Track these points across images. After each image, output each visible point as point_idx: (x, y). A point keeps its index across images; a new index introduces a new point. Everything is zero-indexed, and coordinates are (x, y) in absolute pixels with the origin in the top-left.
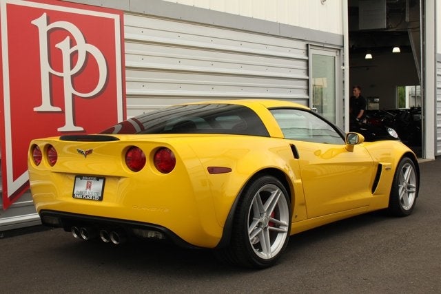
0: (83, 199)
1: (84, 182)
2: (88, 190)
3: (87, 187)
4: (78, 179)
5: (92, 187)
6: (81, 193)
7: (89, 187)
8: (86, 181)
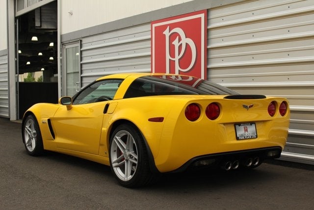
0: (245, 139)
1: (242, 128)
2: (246, 133)
3: (245, 131)
4: (237, 126)
5: (248, 130)
6: (242, 135)
7: (246, 130)
8: (243, 127)
